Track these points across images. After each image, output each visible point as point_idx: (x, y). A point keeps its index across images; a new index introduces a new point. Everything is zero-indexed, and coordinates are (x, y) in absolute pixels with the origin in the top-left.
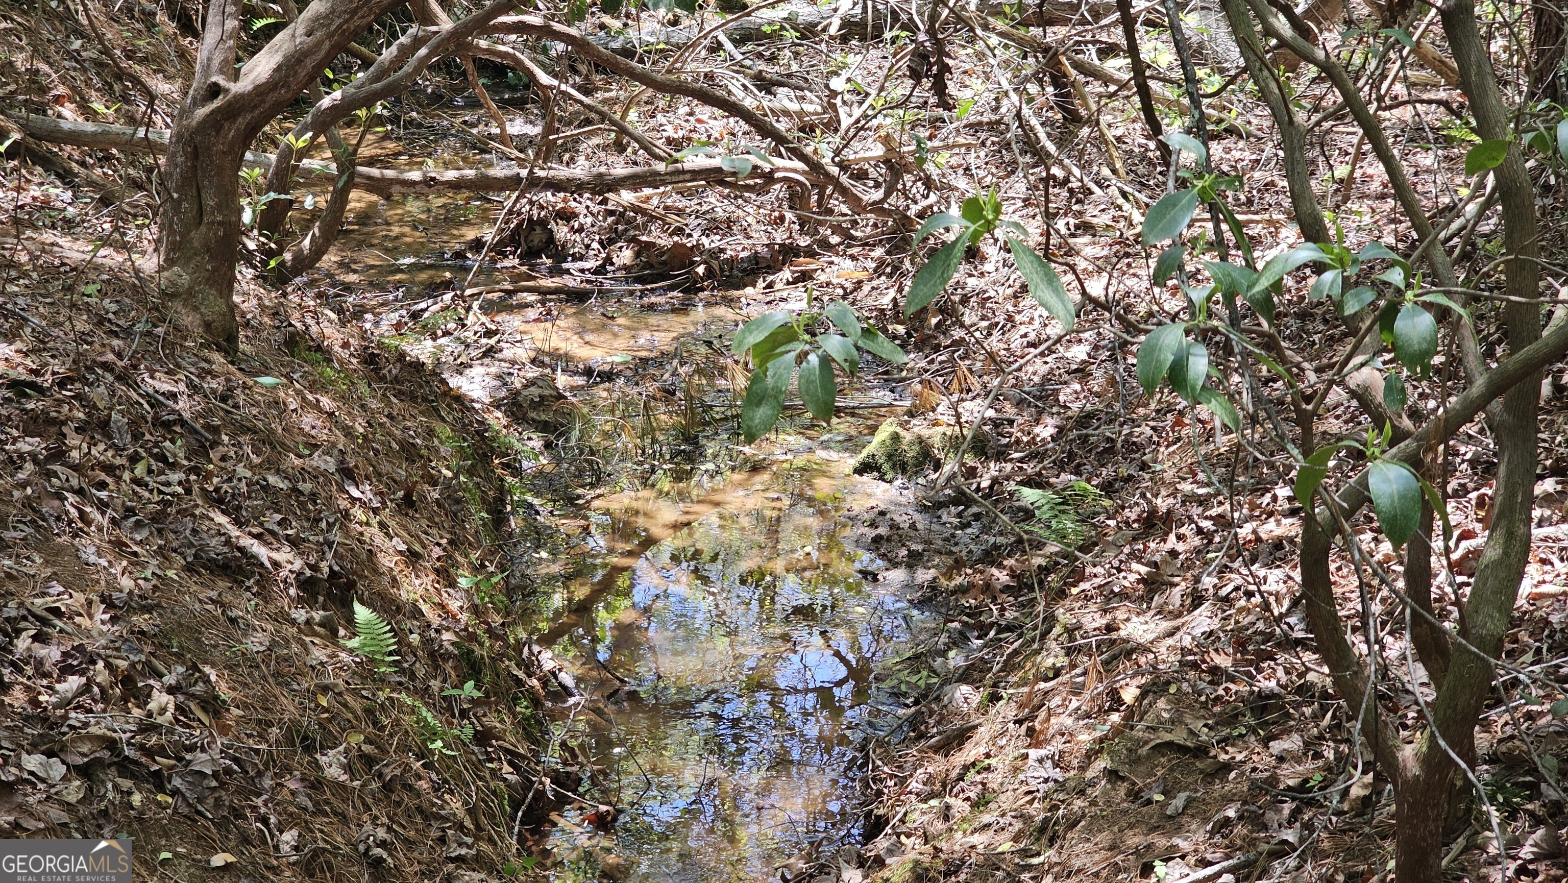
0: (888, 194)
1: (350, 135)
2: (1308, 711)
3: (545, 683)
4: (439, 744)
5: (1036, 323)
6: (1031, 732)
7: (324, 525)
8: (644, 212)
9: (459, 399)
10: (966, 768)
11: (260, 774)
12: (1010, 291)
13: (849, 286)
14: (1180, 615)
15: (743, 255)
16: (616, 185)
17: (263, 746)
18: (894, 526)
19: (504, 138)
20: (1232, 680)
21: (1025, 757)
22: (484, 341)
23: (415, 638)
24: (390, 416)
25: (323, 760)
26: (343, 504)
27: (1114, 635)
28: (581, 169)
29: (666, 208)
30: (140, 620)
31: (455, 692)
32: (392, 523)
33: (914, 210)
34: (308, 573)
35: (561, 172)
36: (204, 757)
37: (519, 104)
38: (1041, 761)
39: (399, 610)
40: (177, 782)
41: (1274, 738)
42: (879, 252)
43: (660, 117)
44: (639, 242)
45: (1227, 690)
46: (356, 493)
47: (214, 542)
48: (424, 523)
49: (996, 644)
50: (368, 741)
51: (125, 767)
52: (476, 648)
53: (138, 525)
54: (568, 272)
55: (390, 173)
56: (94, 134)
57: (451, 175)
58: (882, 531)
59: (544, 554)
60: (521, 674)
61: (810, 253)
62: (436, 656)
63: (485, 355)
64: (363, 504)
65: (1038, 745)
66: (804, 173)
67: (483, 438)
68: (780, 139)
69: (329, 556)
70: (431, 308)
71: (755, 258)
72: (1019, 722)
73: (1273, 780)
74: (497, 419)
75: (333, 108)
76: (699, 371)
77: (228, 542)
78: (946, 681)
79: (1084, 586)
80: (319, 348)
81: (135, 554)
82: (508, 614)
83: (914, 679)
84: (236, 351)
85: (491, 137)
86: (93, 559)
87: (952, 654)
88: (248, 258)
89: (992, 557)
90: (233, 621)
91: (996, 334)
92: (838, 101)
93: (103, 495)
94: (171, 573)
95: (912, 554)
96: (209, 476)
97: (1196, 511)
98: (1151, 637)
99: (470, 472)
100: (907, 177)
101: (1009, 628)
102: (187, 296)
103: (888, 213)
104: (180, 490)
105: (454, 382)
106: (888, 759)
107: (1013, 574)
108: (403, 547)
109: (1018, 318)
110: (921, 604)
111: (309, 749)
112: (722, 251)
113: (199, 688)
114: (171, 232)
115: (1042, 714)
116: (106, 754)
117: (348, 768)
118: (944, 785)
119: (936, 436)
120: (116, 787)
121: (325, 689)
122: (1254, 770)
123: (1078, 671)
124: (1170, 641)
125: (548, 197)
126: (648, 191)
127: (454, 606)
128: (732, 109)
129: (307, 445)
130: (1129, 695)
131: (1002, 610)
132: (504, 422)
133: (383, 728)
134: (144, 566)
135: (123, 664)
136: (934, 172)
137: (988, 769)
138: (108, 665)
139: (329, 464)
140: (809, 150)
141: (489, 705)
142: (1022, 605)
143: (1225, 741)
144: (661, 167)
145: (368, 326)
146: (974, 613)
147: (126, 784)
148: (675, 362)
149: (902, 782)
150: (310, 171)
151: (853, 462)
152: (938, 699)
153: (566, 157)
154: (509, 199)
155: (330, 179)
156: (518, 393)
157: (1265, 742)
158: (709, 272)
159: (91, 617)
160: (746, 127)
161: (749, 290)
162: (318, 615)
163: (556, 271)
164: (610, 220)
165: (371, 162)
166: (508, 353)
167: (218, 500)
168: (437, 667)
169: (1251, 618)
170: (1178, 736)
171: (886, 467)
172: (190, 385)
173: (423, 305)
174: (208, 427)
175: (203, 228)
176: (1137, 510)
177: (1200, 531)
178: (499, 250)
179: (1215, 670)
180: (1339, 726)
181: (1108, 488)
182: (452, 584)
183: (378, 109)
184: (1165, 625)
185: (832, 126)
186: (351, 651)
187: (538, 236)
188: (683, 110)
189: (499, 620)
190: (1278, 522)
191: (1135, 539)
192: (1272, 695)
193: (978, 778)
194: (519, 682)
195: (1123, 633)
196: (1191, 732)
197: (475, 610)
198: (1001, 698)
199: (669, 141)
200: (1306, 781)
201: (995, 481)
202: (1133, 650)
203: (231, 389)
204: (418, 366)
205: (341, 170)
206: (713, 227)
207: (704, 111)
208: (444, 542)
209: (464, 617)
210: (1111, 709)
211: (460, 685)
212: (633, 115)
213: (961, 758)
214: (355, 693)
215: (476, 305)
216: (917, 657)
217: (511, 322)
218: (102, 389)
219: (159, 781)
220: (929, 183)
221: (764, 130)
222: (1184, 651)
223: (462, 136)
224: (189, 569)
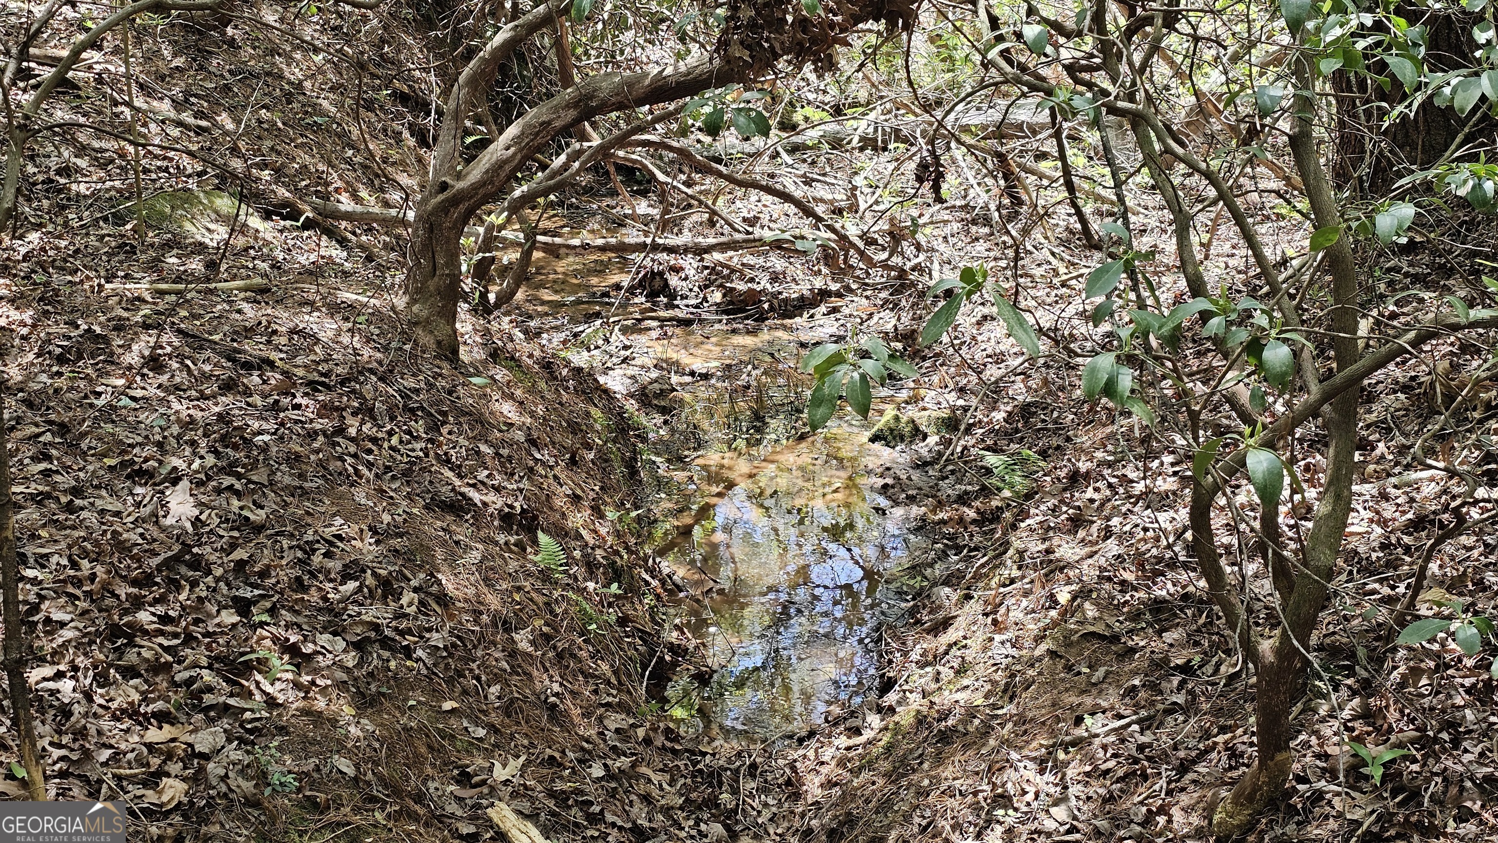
0: (891, 256)
1: (532, 215)
2: (1189, 612)
3: (663, 582)
4: (594, 626)
5: (993, 341)
6: (995, 622)
7: (516, 477)
8: (728, 267)
9: (606, 391)
10: (950, 646)
11: (475, 647)
12: (974, 320)
13: (865, 317)
14: (1097, 543)
15: (794, 296)
16: (709, 249)
17: (477, 628)
18: (897, 478)
19: (634, 217)
20: (1135, 589)
21: (991, 640)
22: (622, 352)
23: (577, 554)
24: (560, 403)
25: (517, 637)
26: (531, 463)
27: (1052, 557)
28: (685, 238)
29: (743, 265)
30: (396, 542)
31: (605, 590)
32: (562, 476)
33: (909, 265)
34: (507, 510)
35: (672, 240)
36: (435, 635)
37: (644, 193)
38: (1003, 643)
39: (566, 534)
40: (420, 653)
41: (1166, 630)
42: (884, 294)
43: (738, 204)
44: (725, 287)
45: (1132, 596)
46: (538, 456)
47: (444, 490)
48: (584, 475)
49: (968, 559)
50: (547, 624)
51: (386, 643)
52: (618, 560)
53: (394, 478)
54: (678, 306)
55: (557, 240)
56: (362, 213)
57: (600, 242)
58: (889, 481)
59: (663, 496)
60: (648, 578)
61: (839, 295)
62: (591, 566)
63: (623, 362)
64: (543, 463)
65: (1000, 631)
66: (835, 241)
67: (623, 418)
68: (819, 219)
69: (521, 498)
70: (587, 330)
71: (802, 298)
72: (986, 615)
73: (1166, 660)
74: (631, 406)
75: (523, 197)
76: (765, 373)
77: (453, 490)
78: (935, 584)
79: (1028, 522)
80: (512, 358)
81: (391, 498)
82: (639, 536)
83: (912, 582)
84: (458, 359)
85: (626, 216)
86: (363, 501)
87: (937, 566)
88: (465, 297)
89: (963, 499)
90: (457, 543)
91: (965, 348)
92: (858, 193)
93: (371, 458)
94: (415, 511)
95: (908, 497)
96: (440, 445)
97: (1106, 472)
98: (1077, 558)
99: (615, 441)
100: (904, 243)
101: (976, 549)
102: (425, 324)
103: (892, 268)
104: (421, 454)
105: (602, 380)
106: (896, 637)
107: (978, 511)
108: (570, 492)
109: (980, 338)
110: (917, 530)
111: (507, 630)
112: (780, 293)
113: (435, 589)
114: (415, 281)
115: (1002, 610)
116: (373, 634)
117: (533, 643)
118: (935, 657)
119: (922, 418)
120: (379, 656)
121: (519, 589)
122: (1153, 652)
123: (1026, 580)
124: (1090, 561)
125: (663, 256)
126: (731, 253)
127: (603, 531)
128: (786, 197)
129: (505, 423)
130: (1063, 597)
131: (972, 536)
132: (636, 406)
133: (556, 616)
134: (397, 505)
135: (383, 572)
136: (923, 241)
137: (965, 647)
138: (374, 574)
139: (520, 436)
140: (838, 226)
141: (626, 598)
142: (985, 533)
143: (1131, 632)
144: (738, 236)
145: (544, 342)
146: (952, 537)
147: (386, 654)
148: (750, 367)
149: (905, 654)
150: (505, 239)
151: (868, 434)
152: (929, 596)
153: (675, 230)
154: (637, 257)
155: (520, 244)
156: (645, 388)
157: (1159, 633)
158: (772, 308)
159: (362, 540)
160: (796, 210)
161: (797, 319)
162: (512, 539)
163: (670, 306)
164: (706, 272)
165: (545, 233)
166: (638, 362)
167: (447, 461)
168: (591, 573)
169: (1149, 545)
170: (1099, 628)
171: (890, 438)
172: (428, 383)
173: (581, 329)
174: (441, 412)
175: (436, 279)
176: (1065, 470)
177: (1110, 486)
178: (631, 290)
179: (1123, 582)
180: (1211, 623)
181: (1044, 454)
182: (602, 516)
183: (552, 197)
184: (1087, 550)
185: (854, 208)
186: (535, 564)
187: (658, 282)
188: (753, 198)
189: (633, 540)
190: (1164, 480)
191: (1065, 490)
192: (1165, 601)
193: (959, 653)
194: (647, 584)
195: (1057, 555)
196: (1107, 625)
197: (618, 534)
198: (972, 597)
199: (745, 220)
200: (1189, 661)
201: (965, 448)
202: (1064, 567)
203: (455, 386)
204: (579, 370)
205: (527, 240)
206: (775, 278)
207: (768, 199)
208: (597, 488)
209: (610, 540)
210: (1050, 607)
211: (607, 585)
212: (720, 202)
213: (945, 639)
214: (538, 591)
215: (617, 328)
216: (913, 567)
217: (640, 341)
218: (369, 386)
219: (408, 652)
220: (919, 247)
221: (808, 212)
222: (1102, 569)
223: (605, 213)
224: (427, 507)
